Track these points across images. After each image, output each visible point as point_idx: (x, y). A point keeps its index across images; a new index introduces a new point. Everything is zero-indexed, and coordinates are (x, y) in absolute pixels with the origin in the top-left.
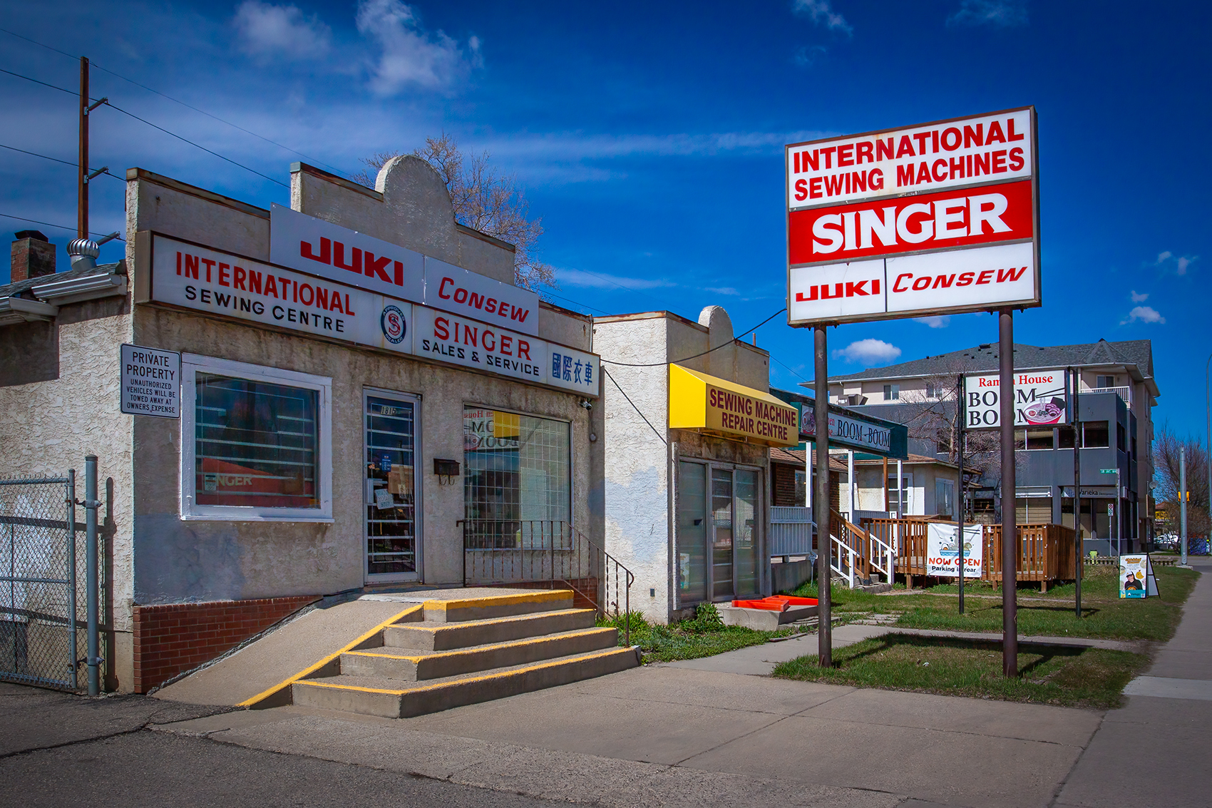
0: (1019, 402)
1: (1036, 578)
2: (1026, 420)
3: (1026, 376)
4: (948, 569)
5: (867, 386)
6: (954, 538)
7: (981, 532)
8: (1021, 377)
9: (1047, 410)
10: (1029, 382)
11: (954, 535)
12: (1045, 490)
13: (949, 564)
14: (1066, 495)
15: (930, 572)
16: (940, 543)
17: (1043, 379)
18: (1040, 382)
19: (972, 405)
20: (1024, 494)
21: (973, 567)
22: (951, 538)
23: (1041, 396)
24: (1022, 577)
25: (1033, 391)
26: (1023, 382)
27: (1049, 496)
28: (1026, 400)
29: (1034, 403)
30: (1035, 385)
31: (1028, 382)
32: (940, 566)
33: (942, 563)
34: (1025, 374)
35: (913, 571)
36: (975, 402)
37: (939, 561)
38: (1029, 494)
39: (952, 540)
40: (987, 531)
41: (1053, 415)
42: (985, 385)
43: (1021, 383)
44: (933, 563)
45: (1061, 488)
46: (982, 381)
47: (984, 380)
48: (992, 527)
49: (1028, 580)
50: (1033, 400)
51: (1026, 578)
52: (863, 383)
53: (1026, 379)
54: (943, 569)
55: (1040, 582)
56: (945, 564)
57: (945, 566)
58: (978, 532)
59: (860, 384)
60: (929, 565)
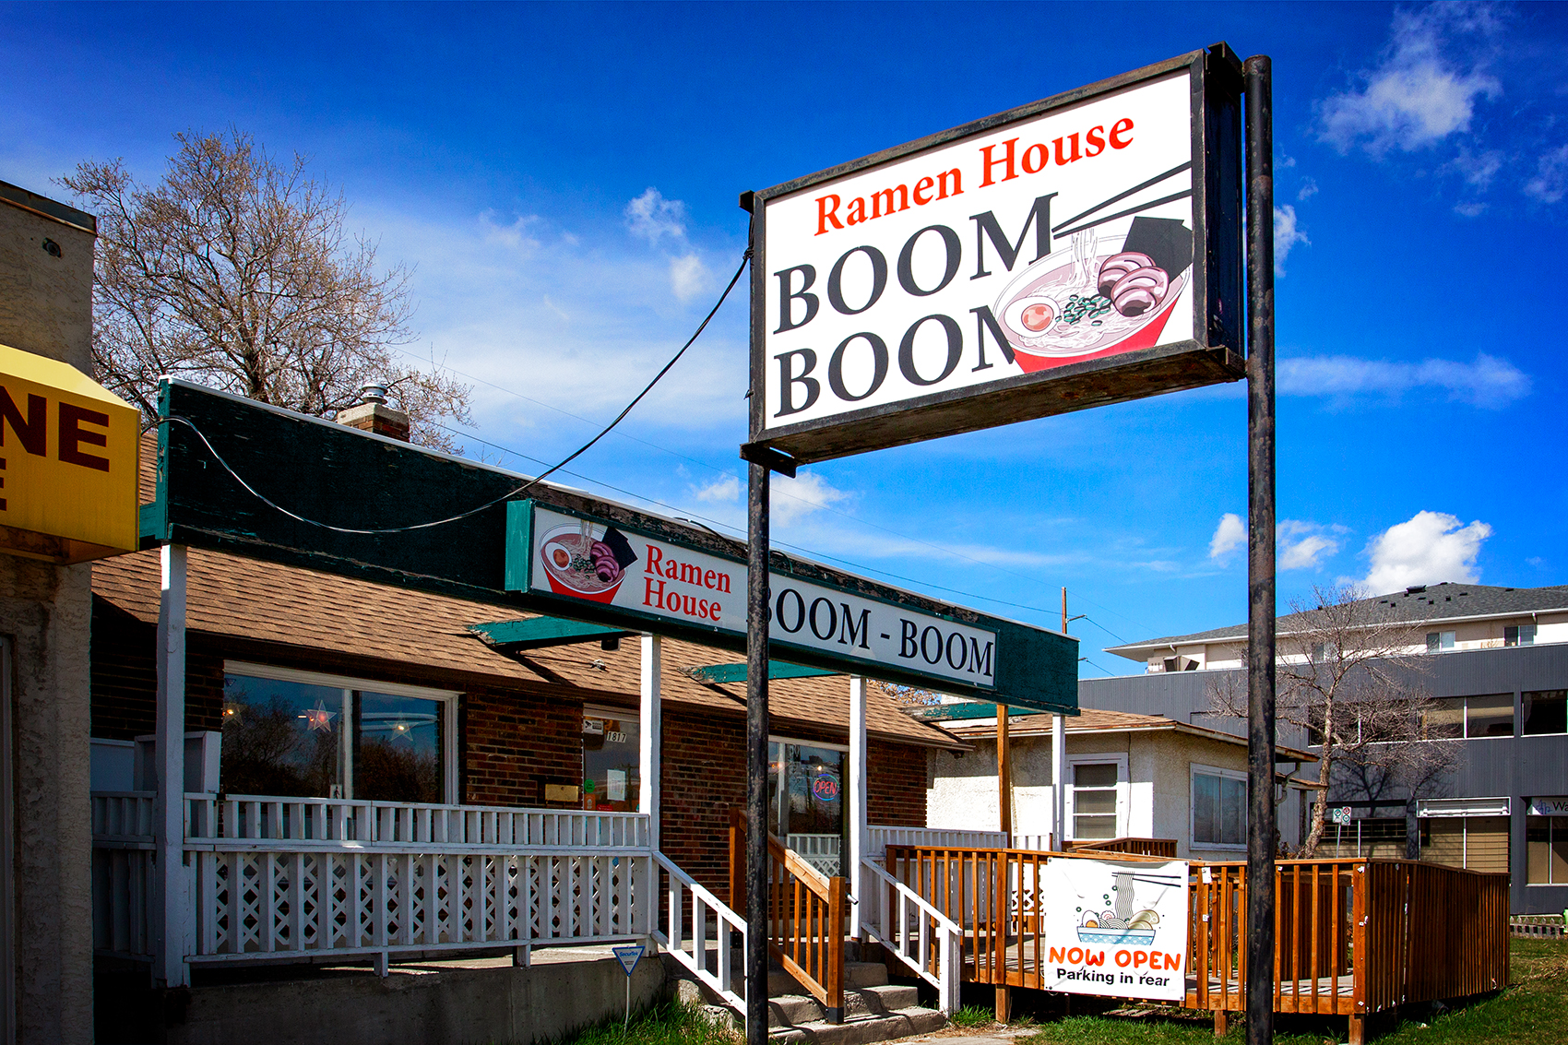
0: (981, 273)
1: (1335, 1005)
2: (1010, 355)
3: (1010, 145)
4: (1097, 977)
5: (1214, 651)
6: (1113, 896)
7: (1185, 882)
8: (987, 151)
9: (1105, 290)
10: (1027, 166)
11: (1115, 888)
12: (1498, 803)
13: (1100, 964)
14: (1535, 812)
15: (1052, 983)
16: (1079, 909)
17: (1091, 139)
18: (1075, 156)
19: (786, 325)
20: (1460, 811)
21: (1162, 973)
22: (1106, 896)
23: (1076, 226)
24: (1296, 1004)
25: (1041, 207)
26: (999, 171)
27: (1505, 813)
28: (1009, 256)
29: (1047, 264)
30: (1050, 178)
31: (1018, 168)
32: (1076, 968)
33: (1083, 962)
34: (1008, 134)
35: (1013, 979)
36: (799, 308)
37: (1075, 956)
38: (1469, 810)
39: (1108, 903)
40: (1200, 878)
41: (1133, 310)
42: (837, 225)
43: (988, 181)
44: (1061, 960)
45: (1528, 801)
46: (829, 205)
47: (836, 200)
48: (1215, 869)
49: (1311, 1010)
50: (1043, 249)
51: (1306, 1006)
52: (1207, 645)
53: (1010, 159)
54: (1085, 977)
55: (1346, 1018)
56: (1090, 963)
57: (1089, 969)
58: (1175, 881)
59: (1204, 647)
60: (1050, 969)
